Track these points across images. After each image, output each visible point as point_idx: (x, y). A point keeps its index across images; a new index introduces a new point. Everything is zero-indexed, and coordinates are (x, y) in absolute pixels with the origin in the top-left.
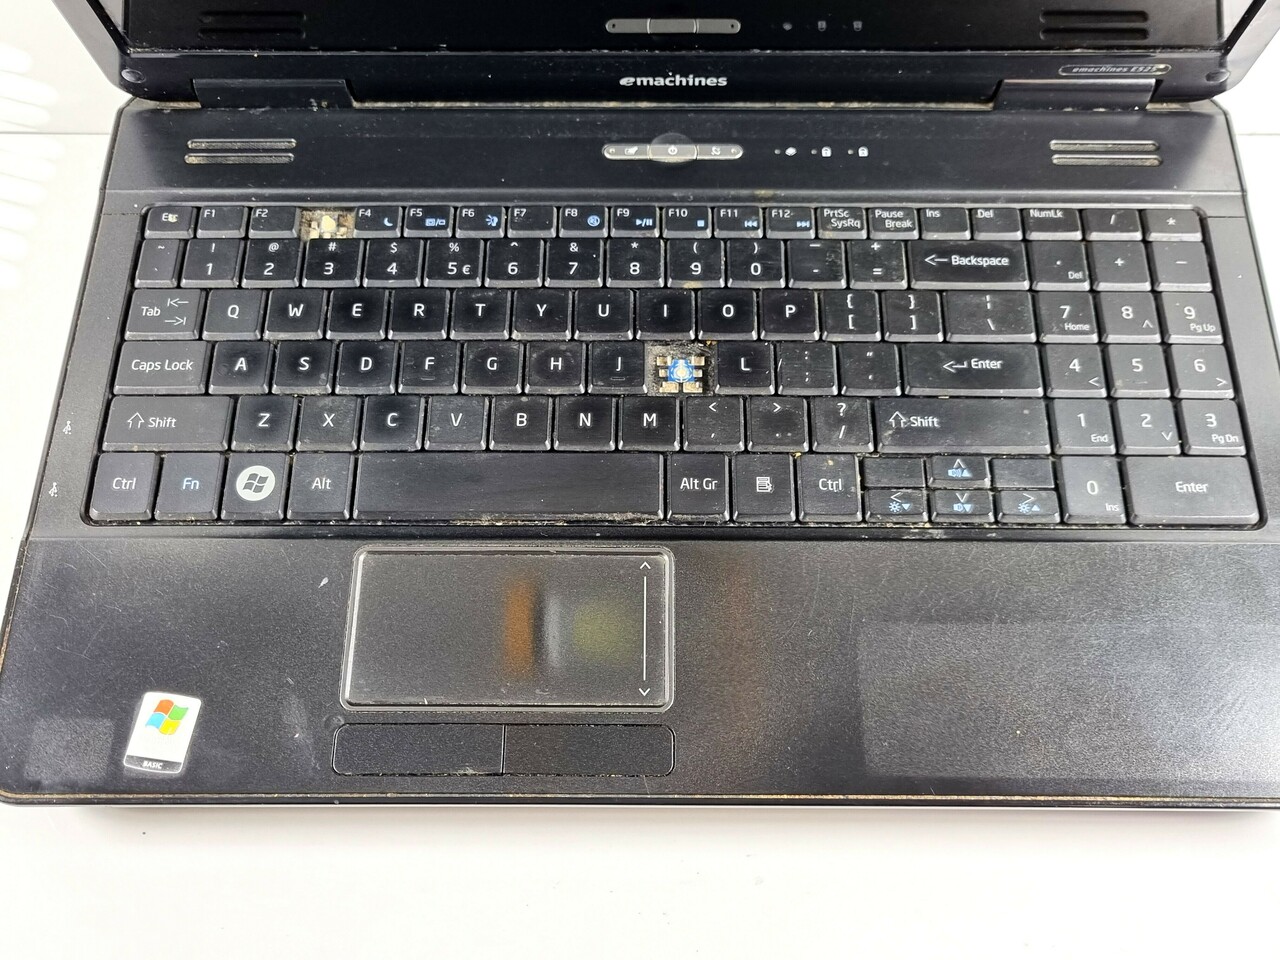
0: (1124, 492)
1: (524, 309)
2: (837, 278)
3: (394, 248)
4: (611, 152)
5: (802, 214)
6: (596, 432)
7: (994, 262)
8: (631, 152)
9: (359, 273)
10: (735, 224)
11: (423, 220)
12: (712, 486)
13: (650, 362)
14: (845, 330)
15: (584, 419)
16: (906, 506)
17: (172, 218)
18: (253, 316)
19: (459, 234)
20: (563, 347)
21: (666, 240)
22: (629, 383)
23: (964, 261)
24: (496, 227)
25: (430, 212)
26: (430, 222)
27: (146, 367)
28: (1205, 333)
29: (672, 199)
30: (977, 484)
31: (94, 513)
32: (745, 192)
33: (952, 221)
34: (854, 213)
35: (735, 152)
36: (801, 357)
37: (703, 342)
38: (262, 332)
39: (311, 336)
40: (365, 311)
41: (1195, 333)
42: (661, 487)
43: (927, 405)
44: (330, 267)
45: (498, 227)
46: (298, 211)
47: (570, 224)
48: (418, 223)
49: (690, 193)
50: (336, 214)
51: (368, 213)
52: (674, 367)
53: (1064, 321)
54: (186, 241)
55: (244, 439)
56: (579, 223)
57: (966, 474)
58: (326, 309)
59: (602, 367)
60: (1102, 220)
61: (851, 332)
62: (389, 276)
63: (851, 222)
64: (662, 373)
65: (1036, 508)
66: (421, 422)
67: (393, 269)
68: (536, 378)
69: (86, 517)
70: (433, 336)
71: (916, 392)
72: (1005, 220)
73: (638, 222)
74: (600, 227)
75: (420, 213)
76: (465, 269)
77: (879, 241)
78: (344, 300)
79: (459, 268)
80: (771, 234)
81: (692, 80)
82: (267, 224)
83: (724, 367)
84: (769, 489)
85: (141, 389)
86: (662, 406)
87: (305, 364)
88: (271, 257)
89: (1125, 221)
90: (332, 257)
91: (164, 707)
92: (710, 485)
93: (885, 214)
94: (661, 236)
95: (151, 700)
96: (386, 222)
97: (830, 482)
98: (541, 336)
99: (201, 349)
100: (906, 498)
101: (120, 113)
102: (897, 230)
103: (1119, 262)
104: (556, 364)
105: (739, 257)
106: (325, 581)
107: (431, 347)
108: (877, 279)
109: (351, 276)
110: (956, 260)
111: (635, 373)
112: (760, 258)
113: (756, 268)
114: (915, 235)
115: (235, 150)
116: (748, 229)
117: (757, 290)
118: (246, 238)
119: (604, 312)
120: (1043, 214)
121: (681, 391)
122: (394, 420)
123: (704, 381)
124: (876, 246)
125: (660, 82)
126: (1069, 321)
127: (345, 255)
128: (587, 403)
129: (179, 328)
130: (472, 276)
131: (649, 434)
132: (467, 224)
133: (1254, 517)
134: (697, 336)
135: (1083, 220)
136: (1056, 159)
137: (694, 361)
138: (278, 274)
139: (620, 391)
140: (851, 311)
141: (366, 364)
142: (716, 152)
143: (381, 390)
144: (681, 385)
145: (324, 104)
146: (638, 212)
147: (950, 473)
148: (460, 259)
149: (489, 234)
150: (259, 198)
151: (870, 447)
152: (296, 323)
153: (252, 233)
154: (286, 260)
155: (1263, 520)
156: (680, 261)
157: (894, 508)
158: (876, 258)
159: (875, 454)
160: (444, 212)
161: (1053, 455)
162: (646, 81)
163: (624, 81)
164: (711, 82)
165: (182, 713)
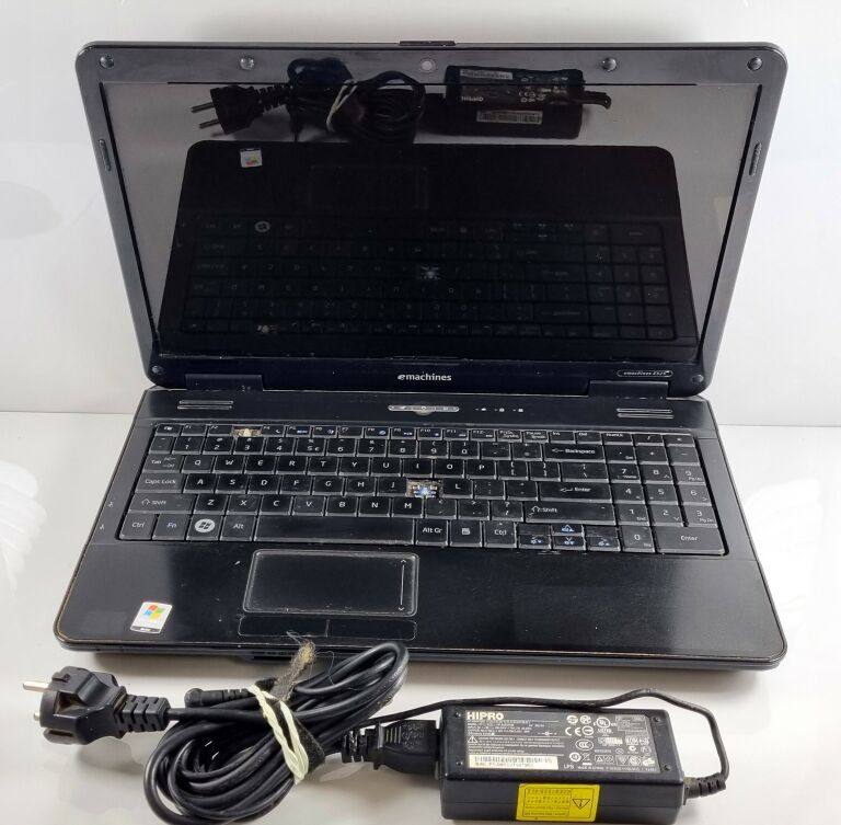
0: (654, 540)
1: (346, 465)
2: (506, 456)
3: (281, 441)
4: (392, 408)
5: (491, 432)
6: (382, 510)
7: (587, 452)
8: (402, 408)
9: (262, 450)
10: (455, 435)
11: (296, 430)
12: (440, 531)
13: (409, 487)
14: (509, 475)
15: (374, 505)
16: (540, 541)
17: (169, 429)
18: (206, 465)
19: (314, 436)
20: (365, 478)
21: (419, 441)
22: (398, 492)
23: (572, 451)
24: (333, 434)
25: (298, 428)
26: (299, 432)
27: (152, 482)
28: (696, 481)
30: (577, 535)
31: (122, 536)
32: (460, 424)
33: (566, 437)
34: (516, 433)
35: (456, 409)
36: (487, 485)
37: (436, 480)
38: (212, 471)
39: (236, 472)
40: (264, 463)
41: (691, 481)
42: (413, 530)
43: (551, 504)
44: (248, 447)
46: (233, 427)
47: (370, 433)
48: (294, 432)
49: (432, 423)
50: (252, 430)
51: (268, 428)
52: (422, 489)
53: (623, 475)
54: (176, 437)
55: (200, 510)
56: (376, 433)
57: (571, 531)
58: (246, 463)
59: (385, 486)
60: (644, 438)
61: (513, 476)
62: (278, 451)
63: (514, 436)
64: (415, 491)
65: (607, 544)
66: (291, 504)
67: (280, 448)
68: (350, 490)
69: (117, 538)
70: (299, 473)
71: (546, 499)
72: (595, 437)
73: (405, 433)
74: (386, 435)
75: (294, 428)
76: (316, 449)
77: (528, 443)
78: (253, 460)
79: (313, 448)
80: (473, 440)
81: (435, 377)
82: (217, 432)
83: (449, 487)
84: (469, 533)
85: (149, 491)
86: (416, 502)
87: (233, 482)
88: (218, 443)
89: (656, 439)
90: (249, 443)
91: (153, 608)
92: (438, 531)
93: (531, 433)
94: (416, 439)
95: (146, 605)
96: (277, 431)
97: (500, 531)
98: (355, 474)
99: (180, 476)
100: (539, 538)
101: (146, 391)
102: (537, 439)
103: (652, 453)
104: (361, 484)
105: (457, 448)
106: (238, 562)
107: (297, 477)
108: (526, 457)
109: (259, 451)
110: (567, 451)
111: (401, 486)
112: (466, 448)
113: (464, 451)
114: (547, 441)
115: (202, 405)
116: (461, 437)
117: (465, 460)
118: (206, 436)
119: (386, 466)
120: (613, 435)
121: (425, 498)
122: (277, 503)
123: (437, 495)
124: (527, 445)
125: (418, 378)
126: (626, 474)
127: (256, 443)
128: (375, 499)
129: (170, 468)
130: (320, 451)
131: (408, 511)
132: (318, 432)
133: (722, 551)
134: (433, 476)
135: (634, 438)
136: (620, 415)
137: (432, 487)
138: (221, 450)
139: (393, 495)
140: (513, 468)
141: (264, 482)
142: (445, 409)
143: (271, 493)
144: (425, 496)
145: (249, 388)
146: (403, 430)
147: (563, 530)
148: (314, 445)
149: (329, 437)
150: (214, 422)
151: (522, 520)
152: (229, 468)
153: (209, 435)
154: (226, 444)
155: (727, 552)
156: (426, 448)
157: (533, 542)
158: (527, 449)
159: (525, 522)
160: (307, 429)
161: (617, 526)
162: (410, 377)
163: (400, 377)
164: (443, 378)
165: (162, 610)
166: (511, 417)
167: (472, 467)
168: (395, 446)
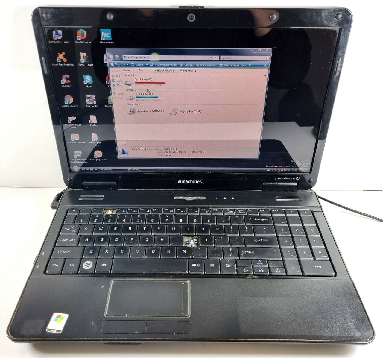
0: (301, 268)
1: (155, 229)
2: (228, 223)
3: (125, 216)
4: (176, 198)
5: (220, 210)
6: (172, 254)
7: (265, 220)
8: (180, 198)
9: (116, 221)
10: (205, 212)
11: (132, 211)
12: (200, 266)
13: (184, 240)
14: (230, 233)
15: (169, 251)
16: (247, 271)
18: (91, 230)
19: (140, 214)
20: (164, 236)
21: (188, 215)
22: (180, 244)
23: (258, 220)
25: (133, 209)
26: (133, 211)
27: (64, 240)
28: (316, 234)
29: (190, 207)
30: (265, 266)
31: (47, 272)
32: (206, 206)
33: (255, 211)
34: (232, 210)
35: (204, 198)
36: (220, 238)
37: (197, 236)
38: (93, 233)
39: (104, 234)
40: (117, 229)
41: (314, 234)
42: (187, 266)
43: (251, 249)
44: (110, 220)
45: (149, 212)
46: (103, 209)
47: (166, 212)
48: (131, 212)
49: (194, 206)
50: (112, 210)
51: (120, 210)
52: (190, 241)
53: (282, 232)
54: (77, 215)
55: (86, 255)
56: (169, 211)
57: (262, 264)
58: (109, 229)
59: (173, 240)
60: (289, 212)
61: (232, 233)
62: (124, 222)
63: (231, 212)
64: (187, 243)
65: (279, 271)
66: (129, 252)
67: (124, 220)
68: (157, 242)
69: (45, 273)
70: (133, 234)
71: (248, 246)
72: (267, 211)
73: (182, 211)
74: (173, 212)
75: (131, 209)
76: (141, 221)
77: (238, 215)
78: (112, 227)
79: (140, 220)
80: (212, 214)
81: (194, 182)
82: (96, 212)
83: (202, 240)
84: (214, 266)
85: (63, 245)
86: (188, 249)
87: (102, 240)
88: (96, 218)
89: (294, 212)
90: (110, 218)
91: (59, 317)
92: (199, 266)
93: (239, 210)
94: (187, 214)
95: (55, 315)
96: (123, 211)
97: (228, 265)
98: (159, 234)
99: (78, 236)
100: (247, 269)
102: (242, 213)
103: (294, 220)
104: (162, 240)
105: (206, 218)
106: (103, 287)
107: (132, 236)
108: (237, 223)
109: (115, 222)
110: (256, 219)
111: (181, 241)
112: (210, 219)
113: (209, 221)
114: (246, 214)
115: (90, 198)
116: (207, 213)
117: (210, 225)
118: (91, 215)
119: (174, 229)
120: (275, 210)
121: (192, 246)
122: (123, 251)
123: (197, 244)
124: (237, 216)
125: (187, 182)
126: (283, 232)
127: (114, 218)
128: (169, 248)
129: (73, 232)
130: (143, 222)
131: (184, 255)
132: (142, 211)
133: (334, 274)
134: (195, 234)
135: (285, 212)
136: (277, 200)
137: (195, 240)
138: (97, 222)
139: (177, 245)
140: (232, 229)
141: (117, 240)
142: (199, 198)
143: (120, 245)
144: (192, 245)
145: (111, 189)
146: (181, 209)
147: (258, 263)
148: (140, 219)
149: (147, 214)
150: (94, 207)
151: (238, 258)
152: (101, 231)
153: (92, 214)
154: (100, 219)
155: (336, 275)
156: (192, 219)
157: (245, 271)
158: (237, 219)
159: (239, 259)
160: (137, 209)
161: (283, 260)
162: (183, 182)
163: (179, 182)
164: (198, 182)
165: (63, 318)
166: (229, 202)
167: (213, 229)
168: (177, 218)
